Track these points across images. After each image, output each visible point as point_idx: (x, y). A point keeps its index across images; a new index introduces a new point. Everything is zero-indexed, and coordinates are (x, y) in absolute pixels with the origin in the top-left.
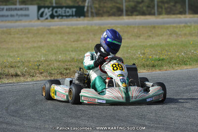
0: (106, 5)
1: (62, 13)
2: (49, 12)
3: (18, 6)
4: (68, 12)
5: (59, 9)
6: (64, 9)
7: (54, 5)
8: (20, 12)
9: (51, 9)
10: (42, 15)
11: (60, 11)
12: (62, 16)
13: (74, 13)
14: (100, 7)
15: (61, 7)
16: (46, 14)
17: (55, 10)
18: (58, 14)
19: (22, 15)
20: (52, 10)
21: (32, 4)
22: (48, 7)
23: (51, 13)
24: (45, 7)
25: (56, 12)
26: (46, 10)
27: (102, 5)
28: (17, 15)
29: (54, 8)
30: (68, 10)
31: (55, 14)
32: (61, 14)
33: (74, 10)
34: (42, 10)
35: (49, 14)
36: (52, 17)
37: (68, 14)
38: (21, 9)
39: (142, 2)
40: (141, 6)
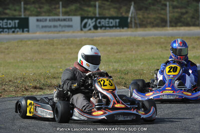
0: (150, 16)
1: (105, 23)
2: (92, 23)
3: (61, 17)
4: (111, 23)
5: (103, 20)
6: (107, 20)
7: (97, 16)
8: (63, 23)
9: (94, 20)
10: (85, 26)
11: (103, 22)
12: (106, 27)
13: (117, 24)
14: (144, 18)
15: (105, 18)
16: (89, 25)
17: (99, 20)
18: (101, 25)
19: (65, 26)
20: (96, 21)
21: (75, 15)
22: (92, 18)
23: (94, 23)
24: (88, 18)
25: (100, 23)
26: (90, 21)
27: (146, 15)
28: (60, 25)
29: (97, 18)
30: (111, 20)
31: (99, 25)
32: (104, 25)
33: (118, 21)
34: (85, 21)
35: (92, 25)
36: (96, 27)
37: (111, 25)
38: (64, 20)
39: (187, 12)
40: (185, 16)
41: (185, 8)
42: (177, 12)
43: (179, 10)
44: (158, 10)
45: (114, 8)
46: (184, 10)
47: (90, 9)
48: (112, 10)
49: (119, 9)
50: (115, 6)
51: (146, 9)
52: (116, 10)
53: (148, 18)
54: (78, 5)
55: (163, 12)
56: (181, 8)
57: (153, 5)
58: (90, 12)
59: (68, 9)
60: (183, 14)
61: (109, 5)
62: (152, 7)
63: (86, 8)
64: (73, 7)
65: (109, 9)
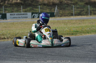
2: (37, 15)
3: (22, 13)
7: (40, 12)
8: (23, 16)
9: (38, 14)
10: (34, 17)
14: (63, 13)
16: (36, 17)
17: (40, 14)
19: (24, 17)
20: (39, 15)
21: (29, 12)
23: (38, 16)
24: (35, 13)
26: (36, 15)
28: (22, 17)
34: (34, 14)
35: (37, 16)
38: (24, 14)
39: (83, 10)
40: (83, 12)
41: (83, 8)
42: (79, 10)
43: (80, 9)
44: (70, 9)
45: (48, 9)
46: (82, 9)
47: (37, 9)
48: (48, 10)
49: (51, 9)
50: (49, 8)
51: (64, 9)
52: (49, 10)
53: (65, 13)
54: (31, 7)
55: (72, 10)
56: (81, 8)
57: (67, 7)
58: (37, 11)
59: (26, 10)
60: (82, 11)
61: (46, 7)
62: (67, 8)
63: (35, 9)
64: (29, 9)
65: (46, 9)
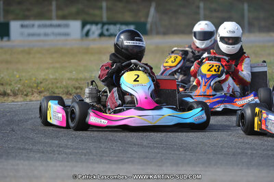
0: (179, 22)
5: (112, 26)
8: (57, 30)
14: (171, 25)
15: (115, 24)
16: (93, 33)
18: (110, 33)
20: (102, 28)
22: (97, 24)
23: (100, 31)
24: (92, 23)
25: (108, 30)
26: (93, 27)
27: (173, 22)
28: (53, 33)
32: (113, 33)
33: (133, 27)
34: (88, 27)
35: (97, 33)
38: (59, 26)
43: (219, 14)
45: (130, 11)
51: (175, 12)
52: (132, 14)
54: (80, 6)
57: (184, 6)
58: (96, 16)
65: (123, 13)
